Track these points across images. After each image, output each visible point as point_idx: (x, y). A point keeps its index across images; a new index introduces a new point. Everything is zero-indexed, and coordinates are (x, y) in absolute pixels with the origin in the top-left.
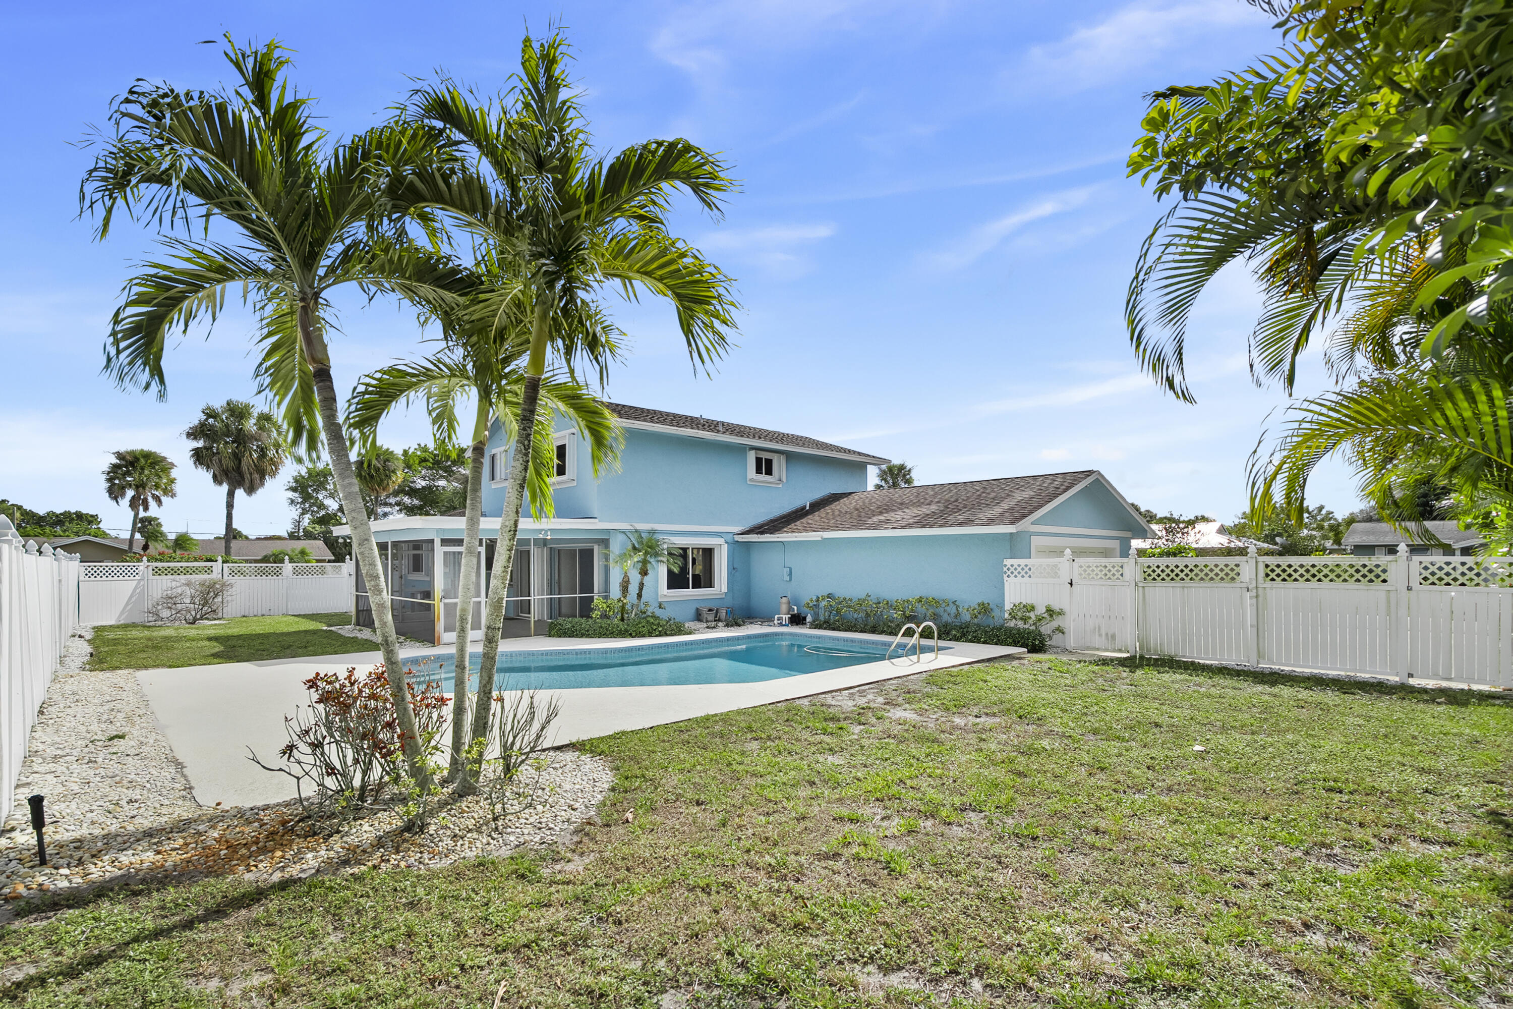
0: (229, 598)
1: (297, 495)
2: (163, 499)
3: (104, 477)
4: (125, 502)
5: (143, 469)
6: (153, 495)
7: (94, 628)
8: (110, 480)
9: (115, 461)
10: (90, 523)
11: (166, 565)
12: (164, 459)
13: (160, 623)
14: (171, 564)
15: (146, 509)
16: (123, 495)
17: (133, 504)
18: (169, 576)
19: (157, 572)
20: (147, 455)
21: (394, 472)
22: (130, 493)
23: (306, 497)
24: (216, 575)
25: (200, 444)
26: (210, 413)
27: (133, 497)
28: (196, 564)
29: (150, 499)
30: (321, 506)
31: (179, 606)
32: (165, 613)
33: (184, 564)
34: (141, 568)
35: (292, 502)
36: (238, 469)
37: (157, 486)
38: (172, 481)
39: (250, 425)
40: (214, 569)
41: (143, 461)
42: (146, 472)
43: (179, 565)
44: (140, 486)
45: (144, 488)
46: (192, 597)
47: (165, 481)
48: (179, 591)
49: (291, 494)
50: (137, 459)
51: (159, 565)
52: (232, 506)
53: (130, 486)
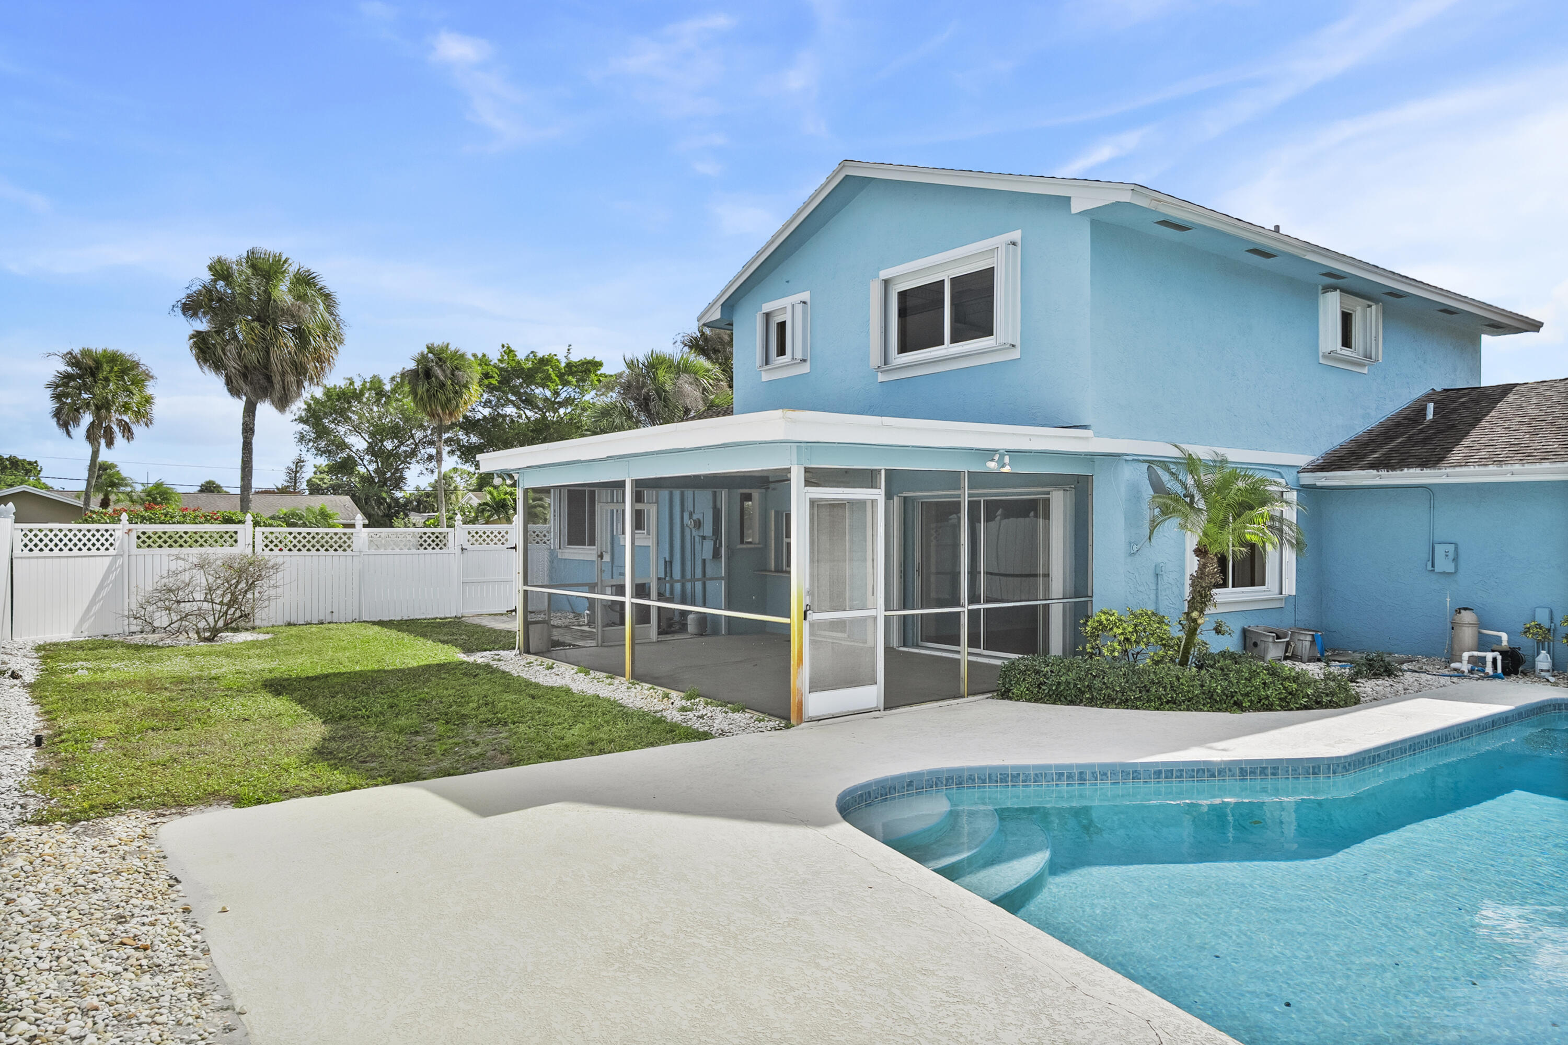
0: (272, 592)
1: (307, 428)
2: (134, 428)
3: (49, 392)
4: (80, 431)
5: (107, 380)
6: (120, 422)
7: (39, 648)
8: (58, 397)
9: (64, 368)
10: (28, 472)
11: (159, 528)
12: (136, 365)
13: (152, 638)
14: (169, 528)
15: (110, 443)
16: (76, 421)
17: (91, 436)
18: (166, 550)
19: (144, 541)
20: (114, 358)
21: (466, 386)
22: (87, 419)
23: (321, 432)
24: (242, 549)
25: (202, 325)
26: (221, 271)
27: (92, 424)
28: (208, 527)
29: (115, 428)
30: (343, 446)
31: (187, 607)
32: (161, 619)
33: (190, 528)
34: (118, 534)
35: (302, 438)
36: (265, 365)
37: (126, 408)
38: (148, 400)
39: (283, 292)
40: (239, 537)
41: (106, 367)
42: (112, 386)
43: (181, 528)
44: (102, 407)
45: (108, 410)
46: (210, 590)
47: (136, 398)
48: (186, 577)
49: (301, 427)
50: (98, 364)
51: (149, 528)
52: (252, 431)
53: (88, 405)
